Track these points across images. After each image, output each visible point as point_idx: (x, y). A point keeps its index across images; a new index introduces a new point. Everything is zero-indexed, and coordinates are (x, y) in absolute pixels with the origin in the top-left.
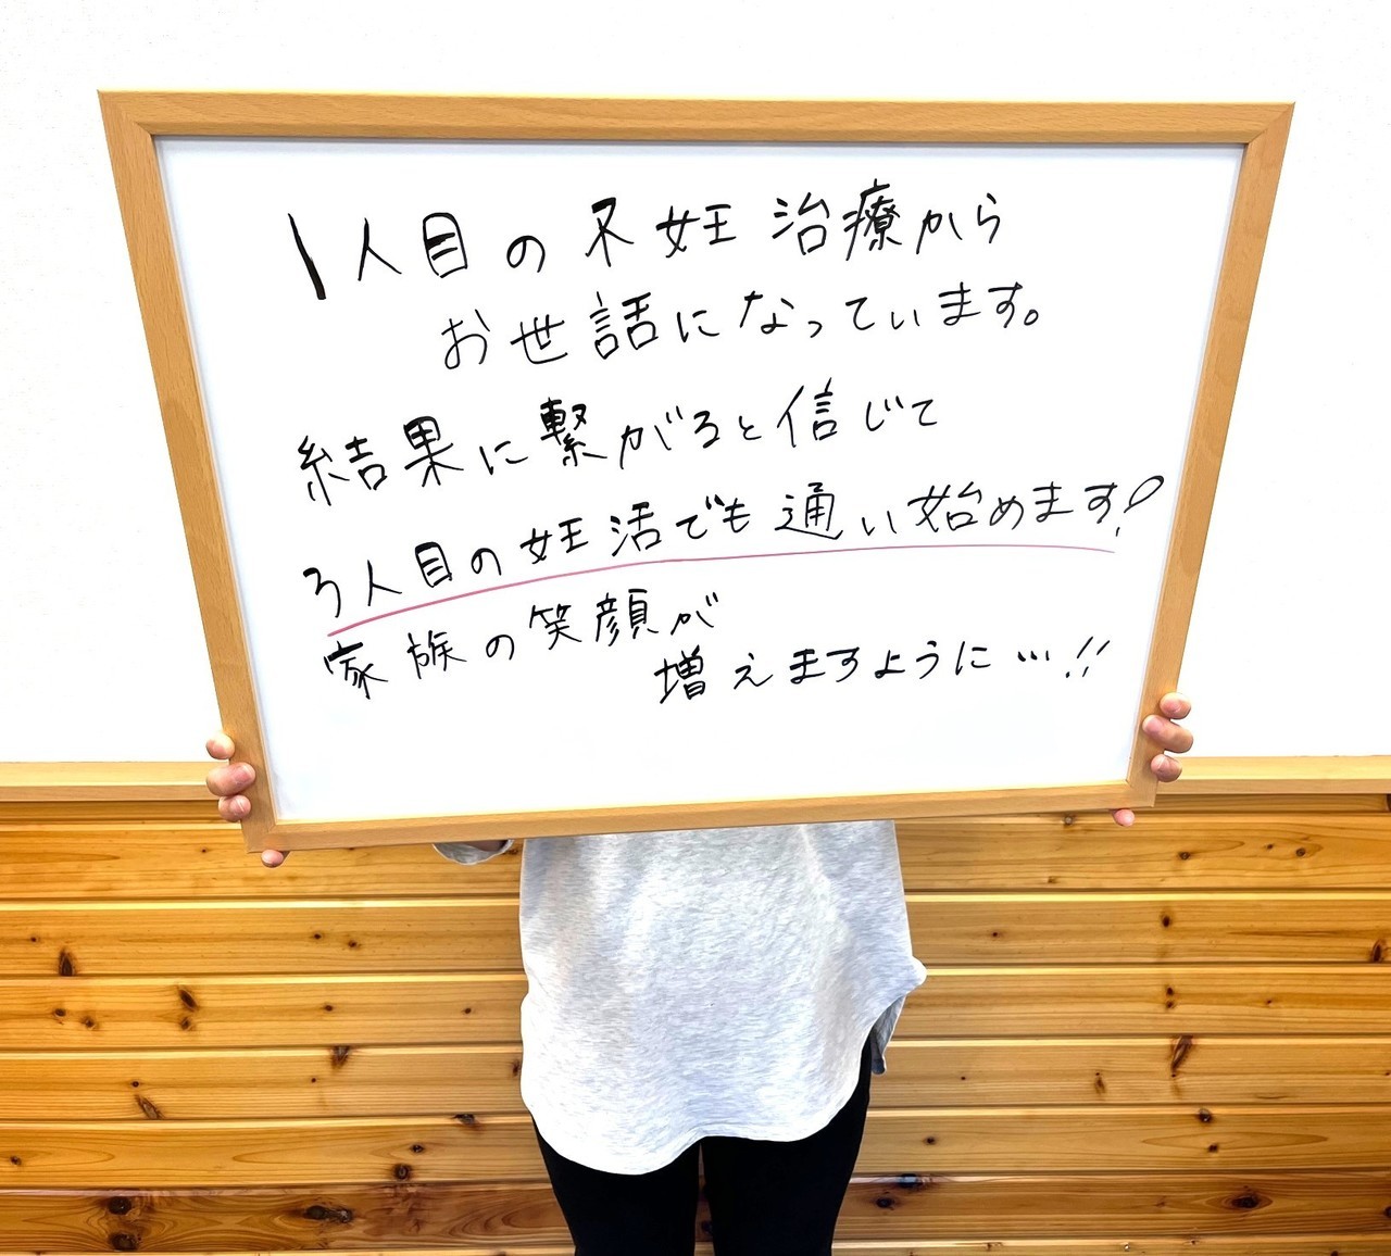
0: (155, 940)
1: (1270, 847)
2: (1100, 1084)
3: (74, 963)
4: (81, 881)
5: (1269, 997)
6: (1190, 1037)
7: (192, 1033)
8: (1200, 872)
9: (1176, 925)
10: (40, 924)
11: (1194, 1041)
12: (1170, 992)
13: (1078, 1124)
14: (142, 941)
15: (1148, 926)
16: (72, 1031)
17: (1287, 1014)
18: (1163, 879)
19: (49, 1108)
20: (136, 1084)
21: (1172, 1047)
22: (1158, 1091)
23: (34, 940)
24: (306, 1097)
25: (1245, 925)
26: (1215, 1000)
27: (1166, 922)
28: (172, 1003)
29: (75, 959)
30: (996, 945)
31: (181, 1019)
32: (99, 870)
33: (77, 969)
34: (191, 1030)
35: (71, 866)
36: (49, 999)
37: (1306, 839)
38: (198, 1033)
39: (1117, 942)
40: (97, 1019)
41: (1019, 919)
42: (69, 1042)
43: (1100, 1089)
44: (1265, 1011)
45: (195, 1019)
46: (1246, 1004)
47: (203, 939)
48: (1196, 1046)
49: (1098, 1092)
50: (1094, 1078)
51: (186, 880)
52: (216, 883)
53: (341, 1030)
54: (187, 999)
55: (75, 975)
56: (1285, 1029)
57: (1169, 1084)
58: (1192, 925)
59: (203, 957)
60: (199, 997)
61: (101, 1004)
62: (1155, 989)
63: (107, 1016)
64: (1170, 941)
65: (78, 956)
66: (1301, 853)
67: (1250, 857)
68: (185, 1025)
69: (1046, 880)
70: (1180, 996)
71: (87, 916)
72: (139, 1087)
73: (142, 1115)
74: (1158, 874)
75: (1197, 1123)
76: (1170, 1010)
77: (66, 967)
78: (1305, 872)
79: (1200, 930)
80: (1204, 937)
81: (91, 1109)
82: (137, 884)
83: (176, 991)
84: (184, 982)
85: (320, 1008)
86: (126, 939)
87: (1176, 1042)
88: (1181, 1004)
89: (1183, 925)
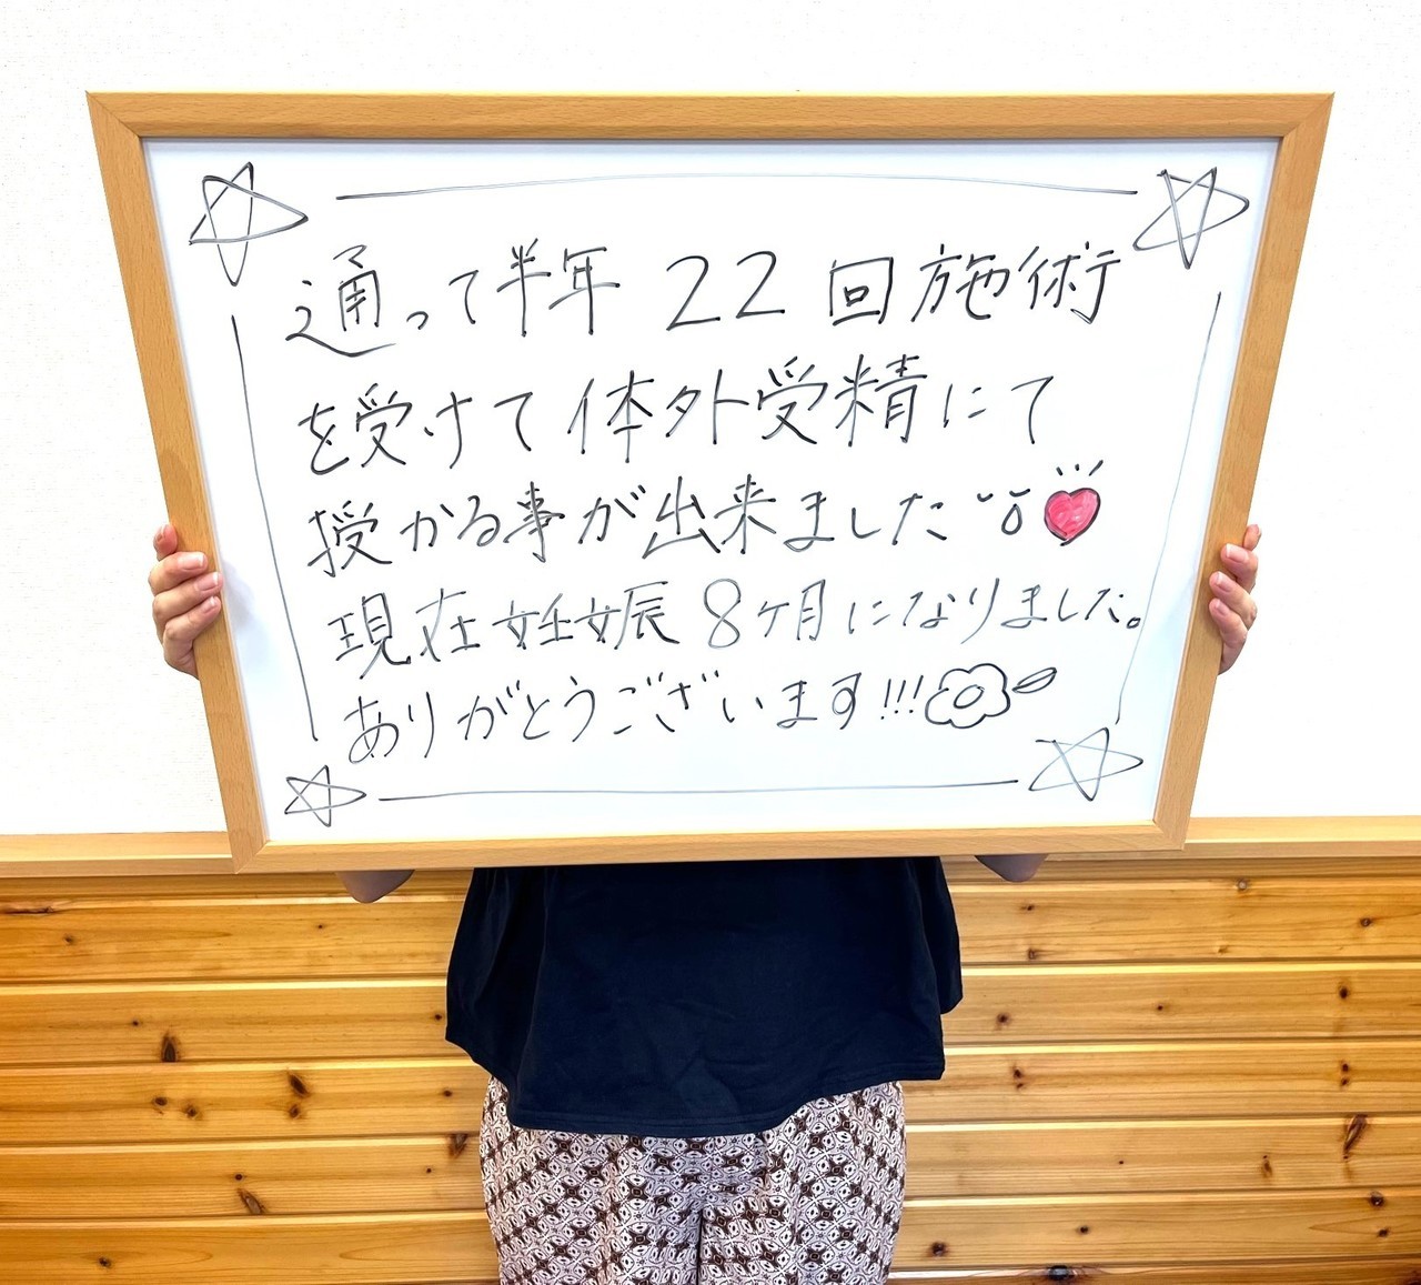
0: (266, 1023)
2: (1267, 1167)
3: (178, 1048)
4: (189, 960)
6: (1364, 1116)
7: (301, 1121)
8: (1385, 940)
9: (1353, 997)
10: (143, 1007)
11: (1368, 1120)
13: (1242, 1211)
14: (251, 1023)
15: (1324, 998)
16: (173, 1120)
18: (1342, 947)
19: (144, 1205)
20: (239, 1177)
21: (1346, 1126)
22: (1328, 1175)
23: (135, 1024)
24: (422, 1189)
26: (1393, 1076)
27: (1344, 994)
28: (282, 1090)
29: (180, 1043)
30: (1161, 1019)
31: (290, 1106)
32: (210, 949)
33: (181, 1054)
34: (301, 1118)
35: (177, 945)
36: (149, 1088)
38: (306, 1121)
39: (1289, 1015)
40: (201, 1107)
41: (1186, 991)
42: (169, 1132)
43: (1268, 1174)
45: (305, 1105)
47: (317, 1021)
48: (1370, 1126)
49: (1265, 1176)
50: (1261, 1162)
51: (301, 958)
52: (331, 961)
53: (459, 1117)
54: (297, 1085)
55: (179, 1061)
57: (1342, 1165)
58: (1372, 997)
59: (315, 1041)
60: (308, 1082)
61: (205, 1092)
62: (1330, 1066)
63: (210, 1105)
64: (1349, 1014)
65: (182, 1040)
68: (294, 1112)
69: (1217, 949)
71: (194, 998)
72: (242, 1181)
73: (245, 1211)
74: (1335, 943)
75: (1368, 1207)
76: (1345, 1087)
77: (169, 1053)
79: (1379, 1002)
80: (1383, 1009)
81: (191, 1204)
82: (248, 963)
83: (286, 1077)
84: (294, 1067)
85: (439, 1094)
86: (233, 1022)
87: (1350, 1122)
88: (1357, 1081)
89: (1361, 997)
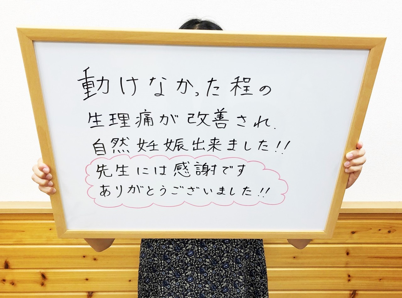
0: (34, 258)
1: (380, 230)
3: (9, 264)
4: (12, 239)
5: (381, 278)
7: (44, 287)
8: (358, 238)
9: (350, 255)
11: (357, 292)
12: (349, 276)
14: (30, 258)
15: (342, 255)
16: (7, 286)
17: (386, 283)
18: (347, 240)
21: (350, 294)
25: (373, 255)
26: (363, 279)
27: (348, 254)
28: (39, 277)
30: (294, 261)
31: (41, 283)
32: (18, 235)
33: (10, 266)
35: (10, 234)
37: (391, 228)
38: (46, 287)
39: (332, 260)
40: (15, 282)
41: (302, 252)
42: (6, 290)
44: (379, 282)
45: (46, 282)
46: (373, 280)
47: (49, 257)
48: (358, 294)
51: (45, 238)
52: (54, 240)
53: (90, 286)
54: (44, 276)
55: (10, 268)
56: (386, 288)
58: (356, 255)
59: (49, 263)
60: (47, 276)
61: (16, 278)
62: (345, 275)
63: (18, 282)
64: (349, 260)
65: (10, 262)
66: (389, 232)
67: (373, 233)
68: (43, 284)
70: (352, 277)
71: (14, 250)
74: (345, 238)
76: (349, 282)
77: (7, 266)
78: (391, 238)
79: (358, 256)
80: (359, 259)
82: (29, 240)
83: (40, 274)
84: (43, 271)
85: (84, 280)
86: (25, 257)
87: (352, 292)
88: (353, 280)
89: (353, 255)
